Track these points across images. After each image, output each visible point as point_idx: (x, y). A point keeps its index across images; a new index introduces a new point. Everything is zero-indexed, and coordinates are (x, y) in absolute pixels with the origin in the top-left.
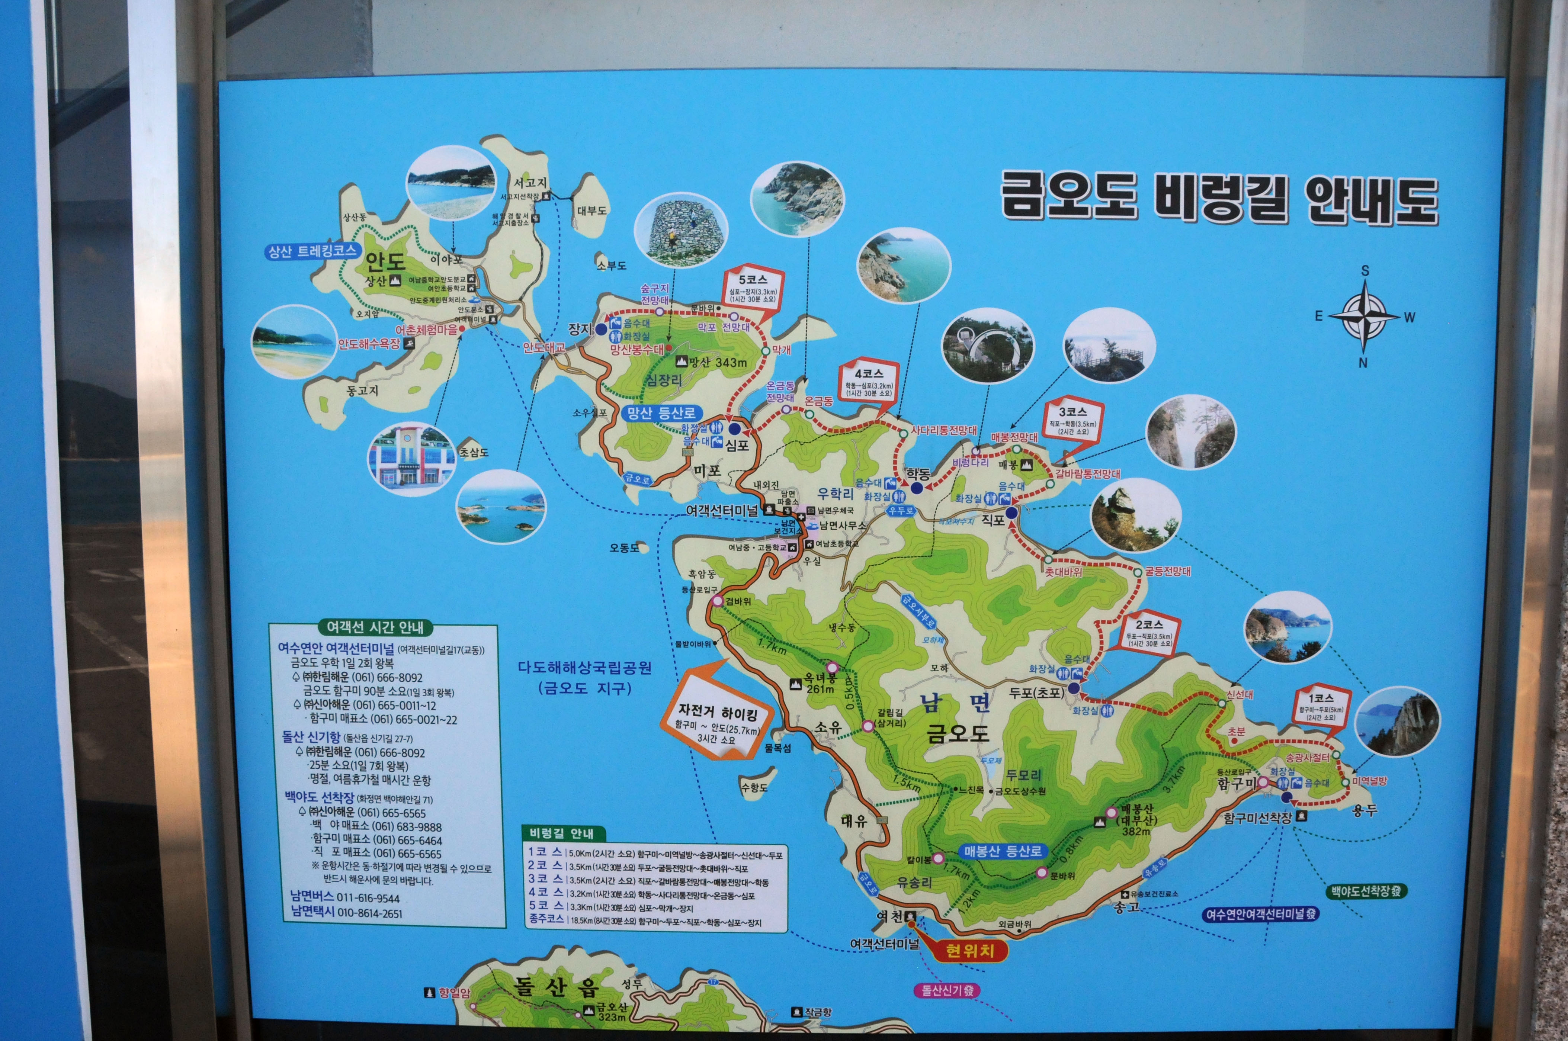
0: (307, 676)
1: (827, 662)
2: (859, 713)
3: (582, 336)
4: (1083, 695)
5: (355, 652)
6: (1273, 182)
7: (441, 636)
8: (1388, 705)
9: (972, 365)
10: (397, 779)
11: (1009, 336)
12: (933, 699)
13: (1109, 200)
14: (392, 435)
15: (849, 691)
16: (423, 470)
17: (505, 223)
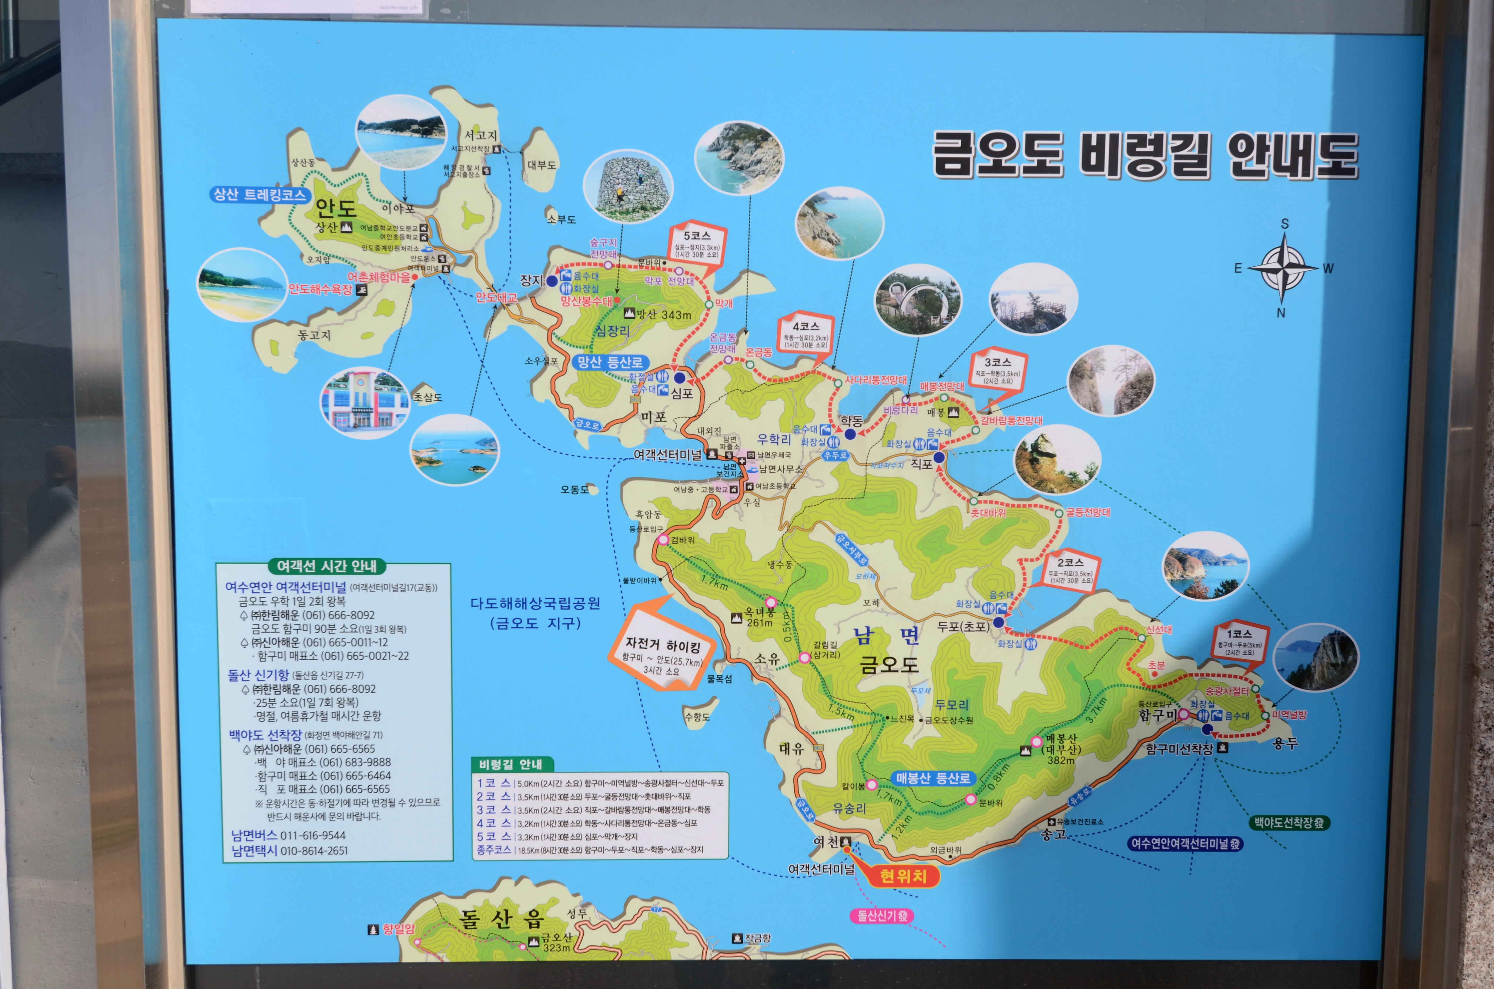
0: (255, 615)
1: (766, 597)
2: (795, 645)
3: (534, 286)
4: (1007, 629)
5: (306, 590)
6: (1196, 140)
7: (393, 574)
8: (1306, 641)
9: (903, 318)
10: (346, 715)
11: (938, 290)
12: (866, 632)
13: (1036, 159)
14: (345, 379)
15: (787, 624)
16: (377, 413)
17: (456, 174)
